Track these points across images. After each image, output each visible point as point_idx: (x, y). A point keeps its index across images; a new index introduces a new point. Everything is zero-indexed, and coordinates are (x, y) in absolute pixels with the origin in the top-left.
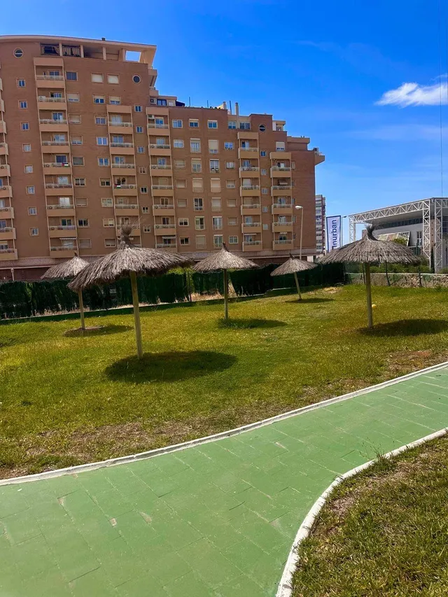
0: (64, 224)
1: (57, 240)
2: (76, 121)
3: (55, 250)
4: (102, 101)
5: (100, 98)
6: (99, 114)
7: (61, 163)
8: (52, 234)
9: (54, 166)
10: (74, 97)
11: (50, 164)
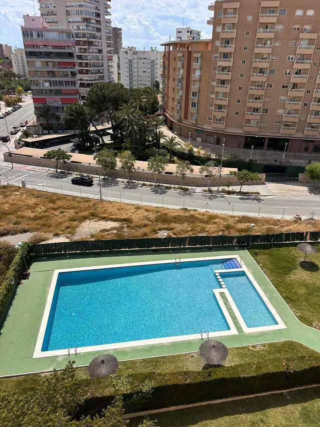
0: (254, 111)
1: (249, 121)
2: (277, 44)
3: (246, 126)
4: (298, 29)
5: (297, 27)
6: (294, 39)
7: (262, 74)
8: (246, 117)
9: (257, 76)
10: (280, 27)
11: (255, 74)
